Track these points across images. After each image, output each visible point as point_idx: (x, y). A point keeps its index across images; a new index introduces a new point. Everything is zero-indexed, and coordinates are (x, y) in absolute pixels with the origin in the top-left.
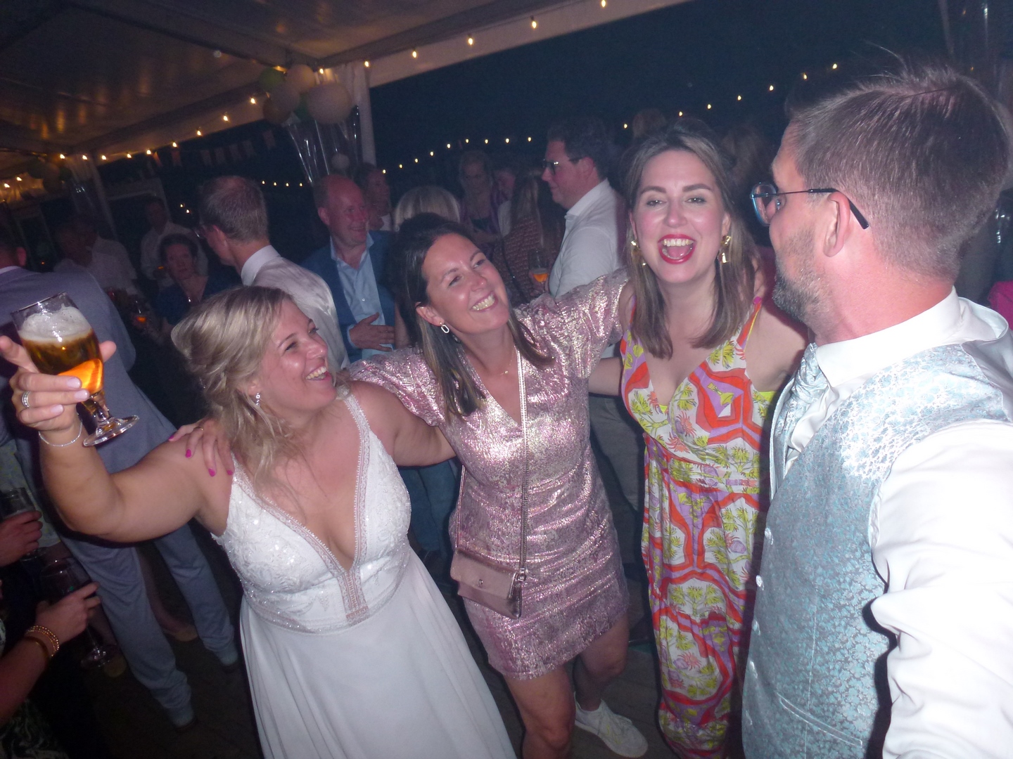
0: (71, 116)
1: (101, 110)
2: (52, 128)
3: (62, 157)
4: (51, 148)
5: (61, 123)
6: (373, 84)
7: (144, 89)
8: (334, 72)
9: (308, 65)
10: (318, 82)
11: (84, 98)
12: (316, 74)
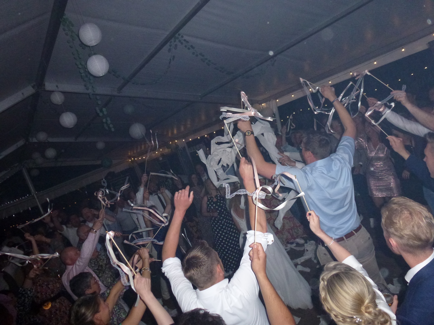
0: (179, 129)
1: (189, 126)
2: (172, 133)
3: (176, 141)
4: (173, 139)
5: (175, 132)
6: (278, 105)
7: (203, 118)
8: (266, 104)
9: (257, 103)
10: (262, 108)
11: (183, 123)
12: (260, 105)
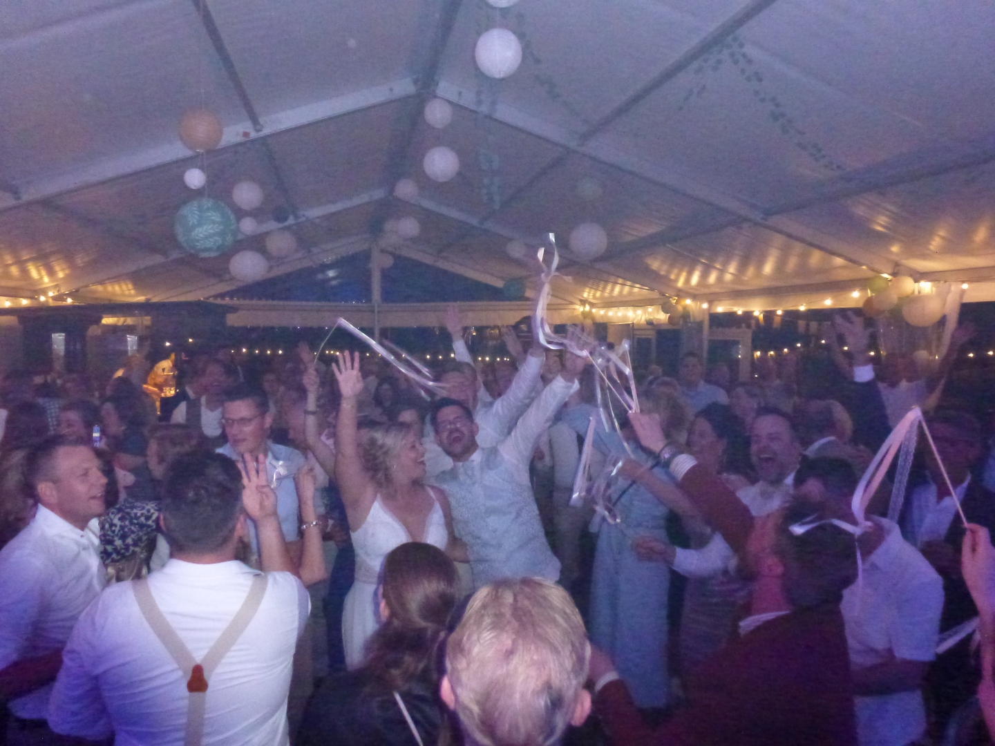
0: (705, 275)
1: (729, 277)
6: (967, 299)
8: (933, 287)
9: (912, 276)
11: (718, 267)
12: (916, 285)
